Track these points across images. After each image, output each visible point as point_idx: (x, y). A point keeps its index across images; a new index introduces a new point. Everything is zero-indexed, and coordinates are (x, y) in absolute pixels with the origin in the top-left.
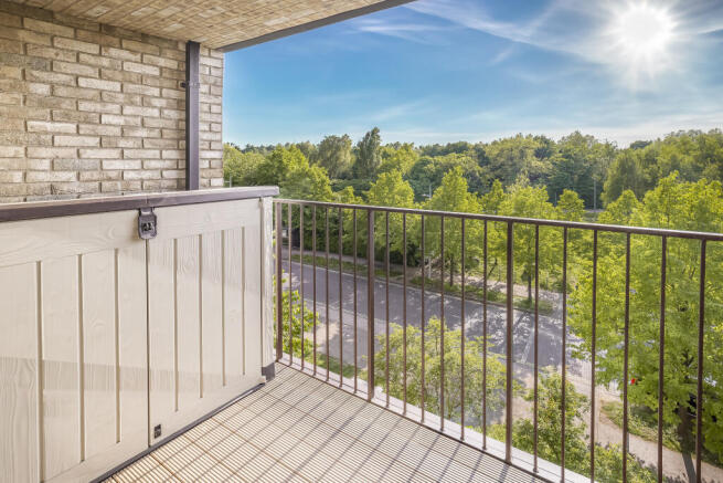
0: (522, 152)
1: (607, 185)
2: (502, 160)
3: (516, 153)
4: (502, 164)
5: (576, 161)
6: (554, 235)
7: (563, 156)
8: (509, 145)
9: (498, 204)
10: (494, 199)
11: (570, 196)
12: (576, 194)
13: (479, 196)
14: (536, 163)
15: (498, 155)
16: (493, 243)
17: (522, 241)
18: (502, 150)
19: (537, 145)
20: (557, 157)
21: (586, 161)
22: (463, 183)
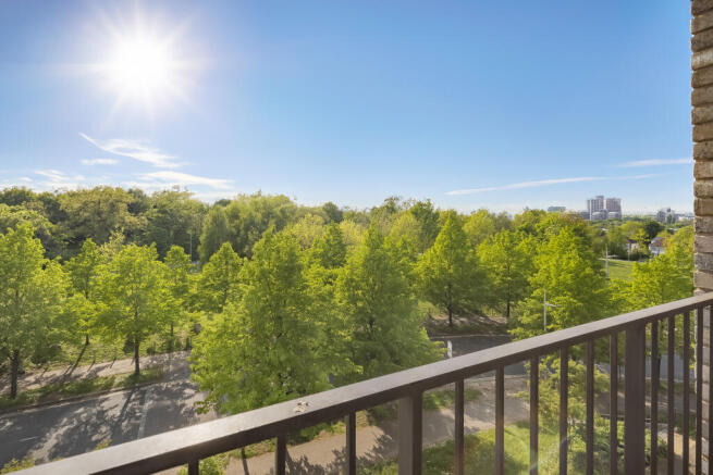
0: (112, 205)
1: (202, 238)
2: (86, 214)
3: (104, 207)
4: (86, 221)
5: (172, 216)
6: (164, 294)
7: (158, 212)
8: (96, 198)
9: (90, 269)
10: (85, 264)
11: (177, 252)
12: (182, 249)
13: (61, 262)
14: (130, 218)
15: (80, 209)
16: (86, 320)
17: (128, 309)
18: (85, 204)
19: (131, 199)
20: (153, 213)
21: (181, 217)
22: (35, 247)
